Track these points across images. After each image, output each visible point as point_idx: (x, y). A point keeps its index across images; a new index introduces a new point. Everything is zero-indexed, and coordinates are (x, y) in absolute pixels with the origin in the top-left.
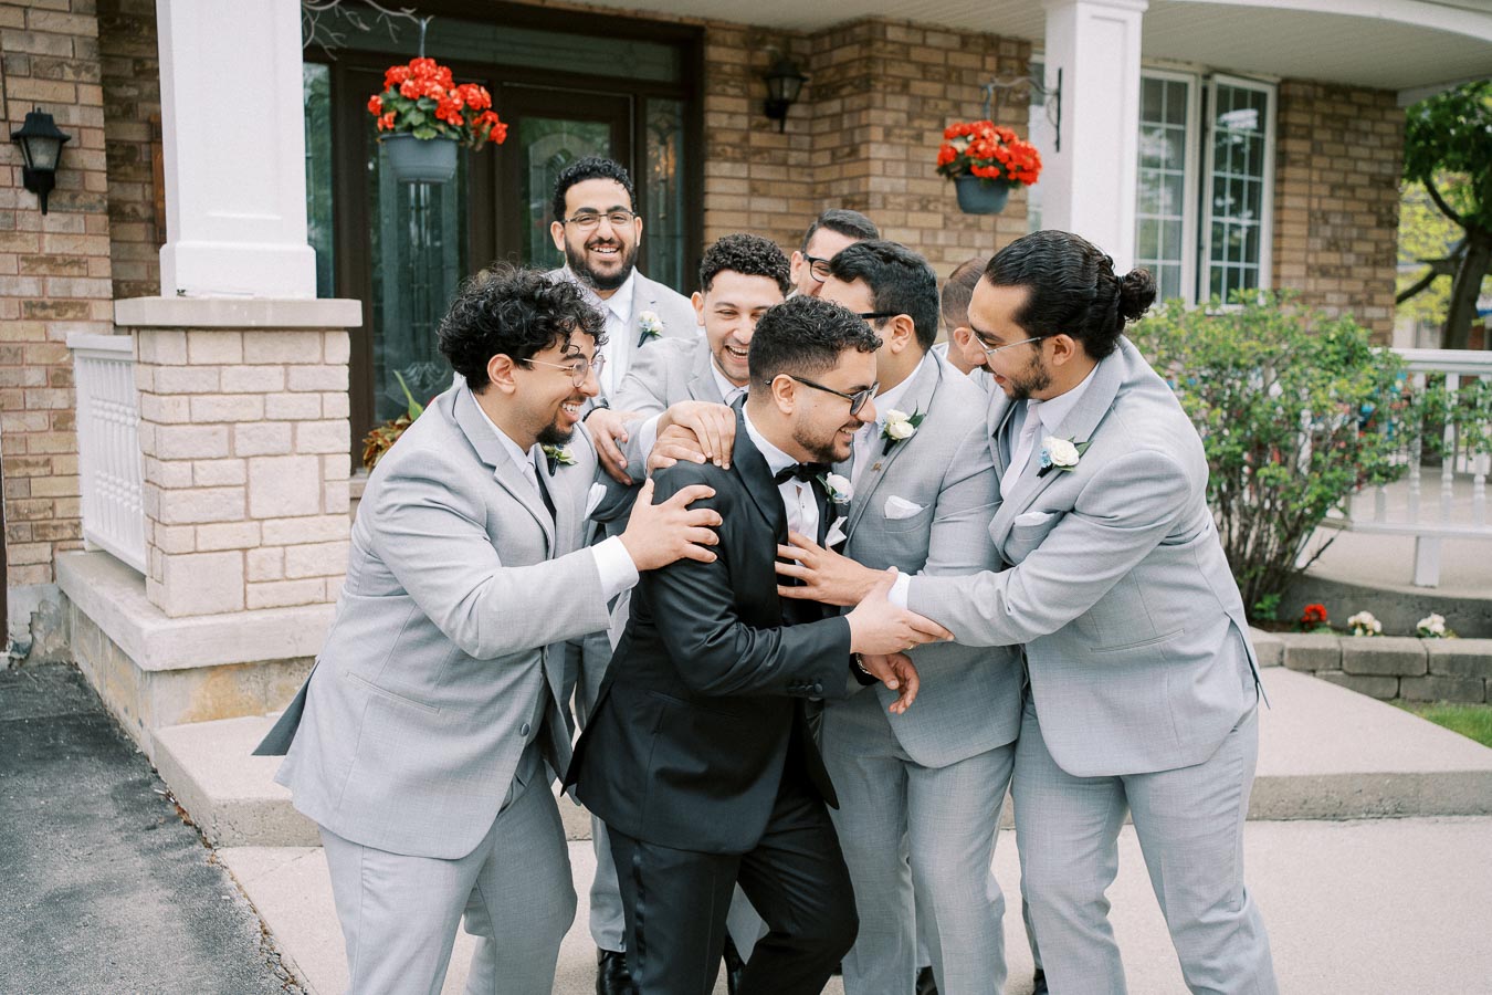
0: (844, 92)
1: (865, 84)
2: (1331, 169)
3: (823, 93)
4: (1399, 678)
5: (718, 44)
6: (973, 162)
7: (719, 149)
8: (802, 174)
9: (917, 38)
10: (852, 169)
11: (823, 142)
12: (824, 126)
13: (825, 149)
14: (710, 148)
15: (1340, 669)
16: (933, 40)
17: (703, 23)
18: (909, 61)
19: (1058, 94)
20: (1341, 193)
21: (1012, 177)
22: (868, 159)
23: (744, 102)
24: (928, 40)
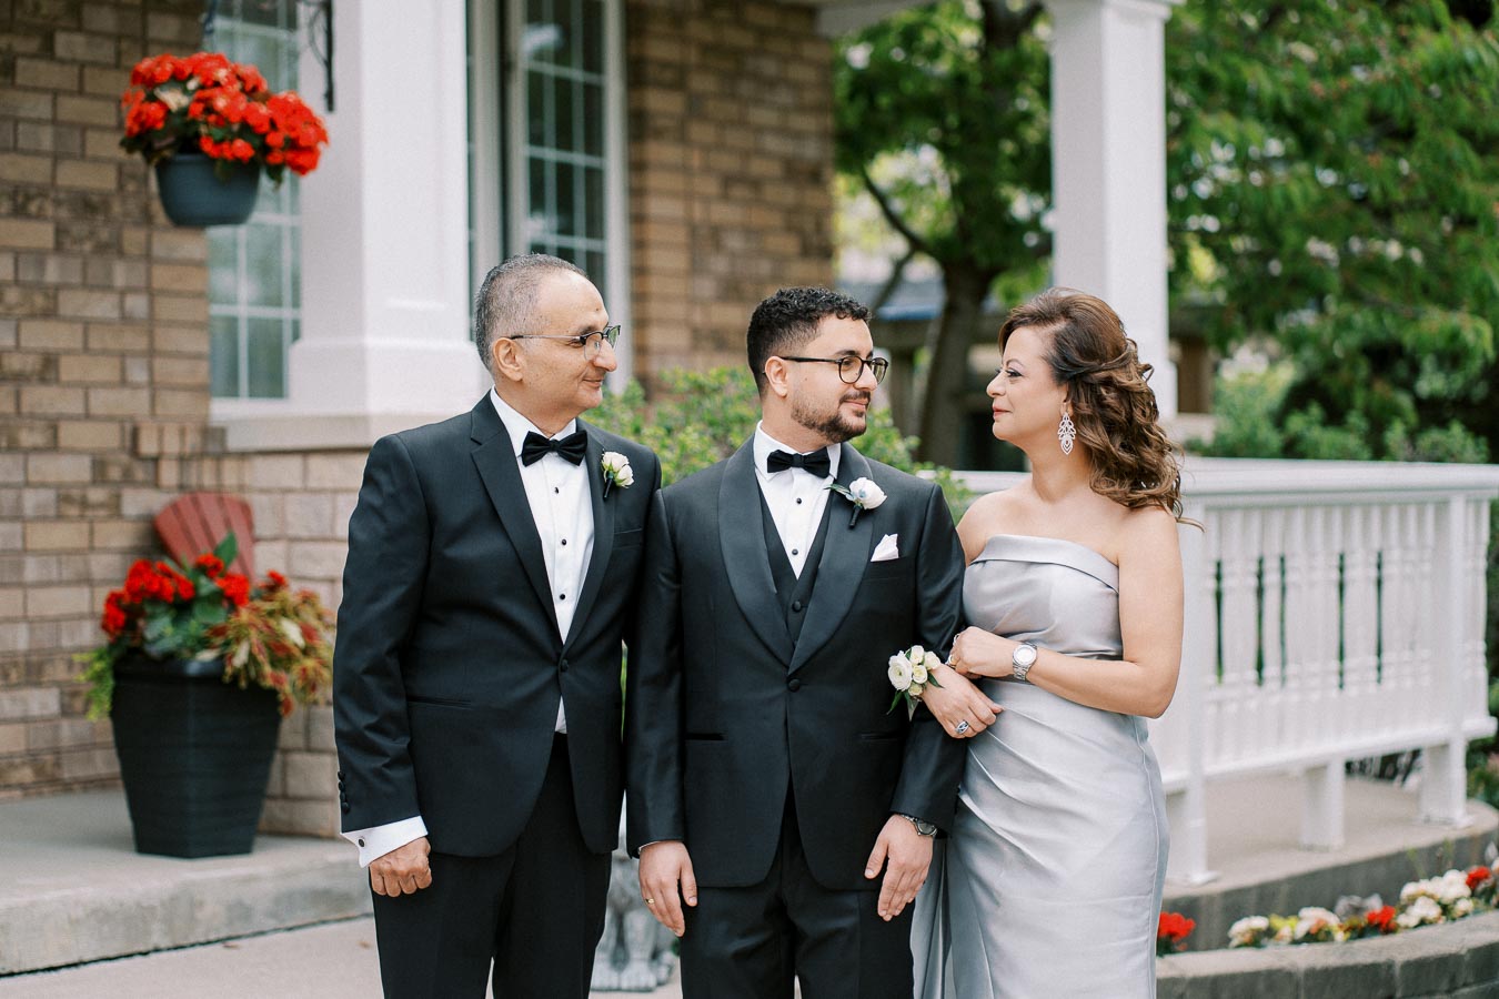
2: (720, 146)
6: (203, 130)
19: (327, 4)
20: (739, 192)
21: (277, 157)
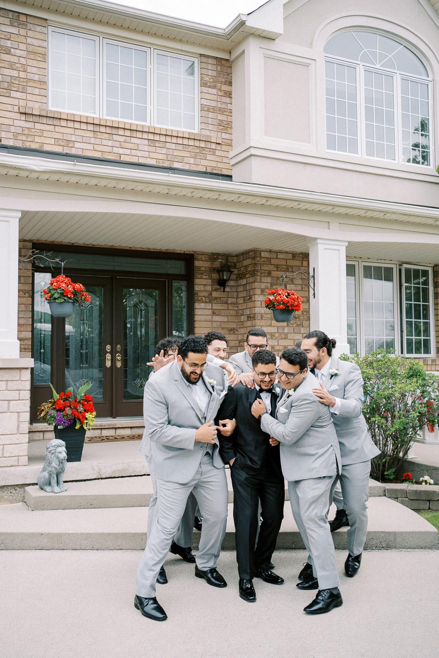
0: (247, 276)
1: (253, 273)
3: (241, 276)
4: (429, 501)
5: (198, 260)
7: (200, 298)
8: (233, 307)
9: (274, 256)
10: (250, 305)
11: (241, 295)
12: (240, 289)
13: (242, 297)
14: (196, 298)
15: (407, 498)
16: (280, 256)
17: (193, 253)
18: (272, 264)
19: (314, 277)
22: (255, 301)
23: (210, 281)
24: (278, 256)
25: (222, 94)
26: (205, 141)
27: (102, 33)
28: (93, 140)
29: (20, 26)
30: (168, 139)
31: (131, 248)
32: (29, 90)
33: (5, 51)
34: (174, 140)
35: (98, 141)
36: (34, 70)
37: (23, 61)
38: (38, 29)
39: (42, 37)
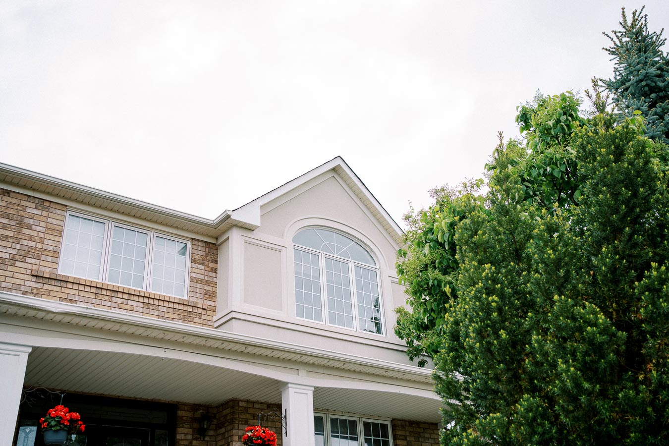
0: (226, 425)
1: (232, 422)
3: (219, 426)
5: (181, 410)
6: (253, 439)
9: (251, 406)
12: (220, 438)
16: (256, 406)
17: (177, 403)
18: (249, 413)
19: (286, 417)
23: (191, 430)
24: (255, 406)
25: (209, 269)
26: (193, 306)
27: (112, 218)
28: (94, 301)
29: (44, 209)
30: (161, 303)
31: (119, 396)
32: (43, 257)
33: (26, 226)
34: (166, 304)
35: (99, 302)
36: (50, 242)
37: (41, 235)
38: (59, 212)
39: (60, 218)
